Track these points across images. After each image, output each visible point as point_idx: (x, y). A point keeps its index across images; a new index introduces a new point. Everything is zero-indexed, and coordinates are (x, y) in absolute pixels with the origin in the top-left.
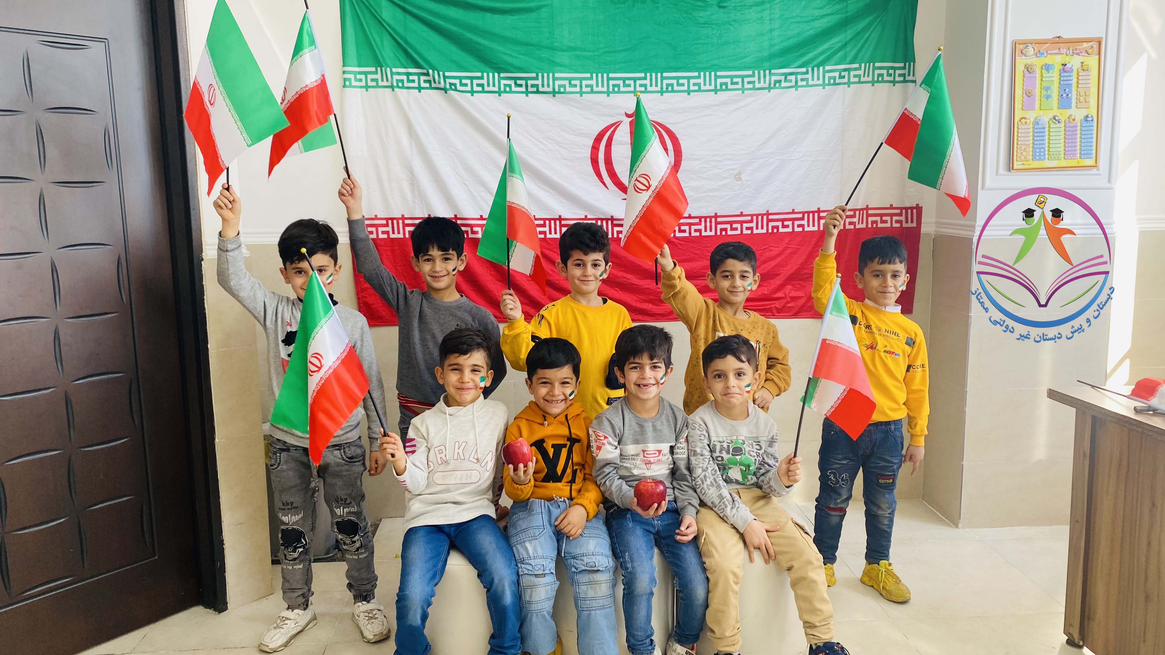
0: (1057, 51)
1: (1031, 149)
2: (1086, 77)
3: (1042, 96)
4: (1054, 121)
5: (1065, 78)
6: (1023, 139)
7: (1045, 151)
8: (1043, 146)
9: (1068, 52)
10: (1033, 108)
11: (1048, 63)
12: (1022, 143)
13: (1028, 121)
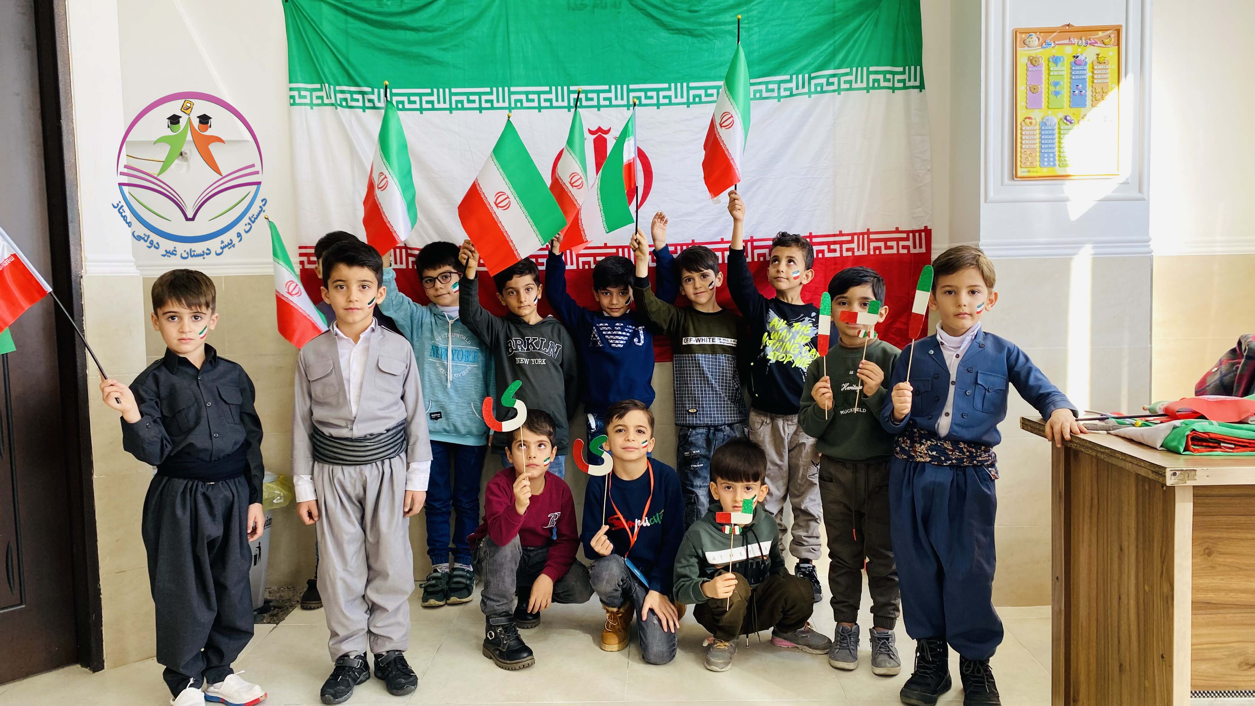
0: (1067, 41)
1: (1038, 154)
2: (1104, 71)
3: (1050, 93)
4: (1065, 121)
5: (1077, 72)
6: (1027, 142)
7: (1054, 155)
8: (1052, 150)
9: (1080, 42)
10: (1039, 107)
11: (1056, 55)
12: (1027, 146)
13: (1034, 122)
